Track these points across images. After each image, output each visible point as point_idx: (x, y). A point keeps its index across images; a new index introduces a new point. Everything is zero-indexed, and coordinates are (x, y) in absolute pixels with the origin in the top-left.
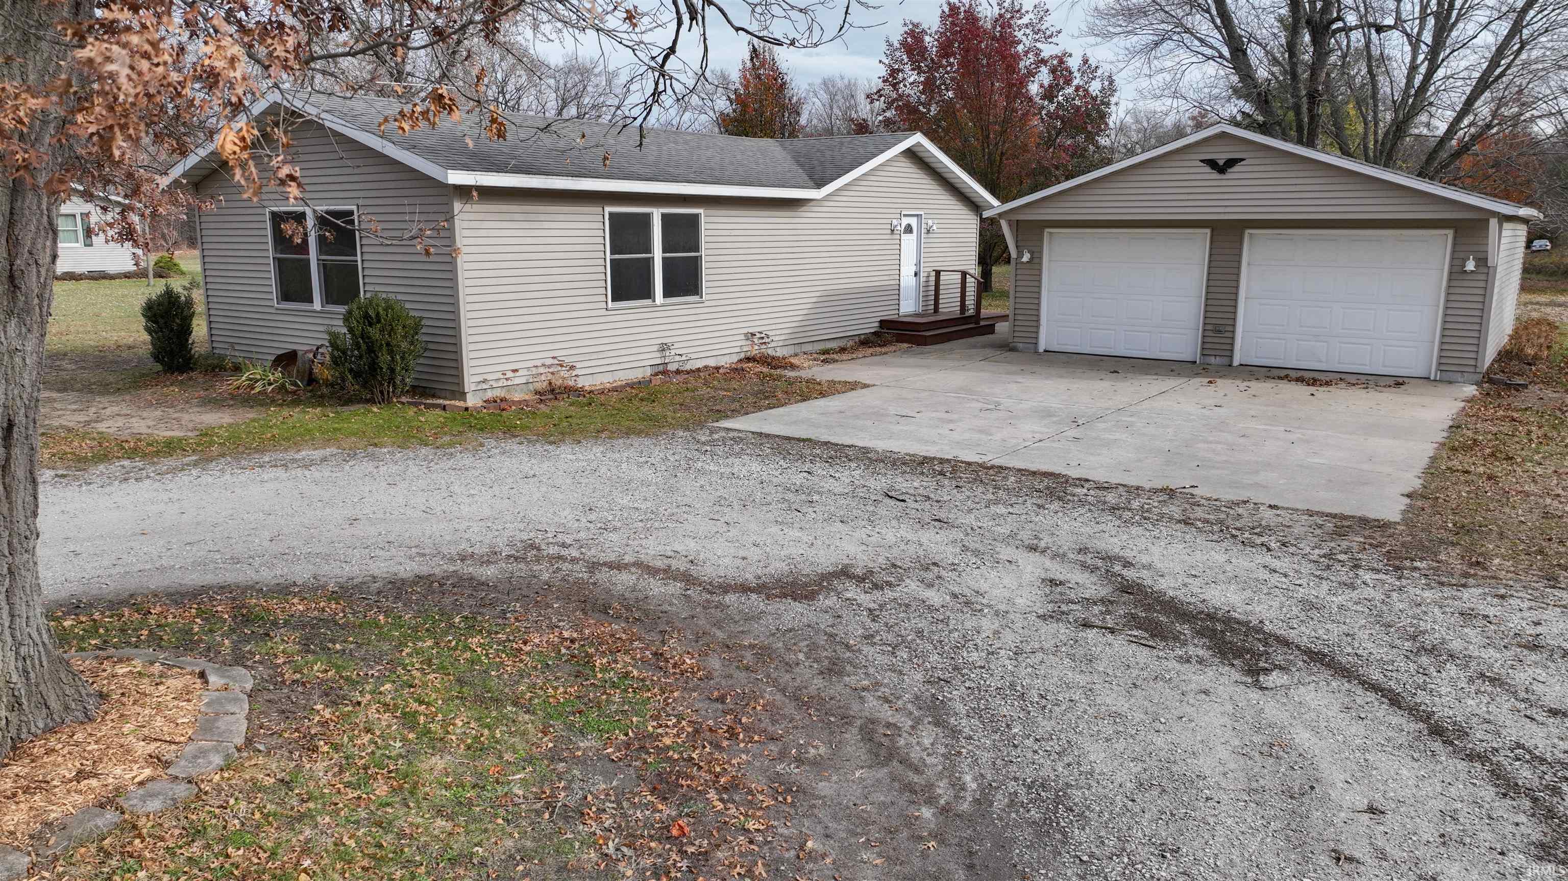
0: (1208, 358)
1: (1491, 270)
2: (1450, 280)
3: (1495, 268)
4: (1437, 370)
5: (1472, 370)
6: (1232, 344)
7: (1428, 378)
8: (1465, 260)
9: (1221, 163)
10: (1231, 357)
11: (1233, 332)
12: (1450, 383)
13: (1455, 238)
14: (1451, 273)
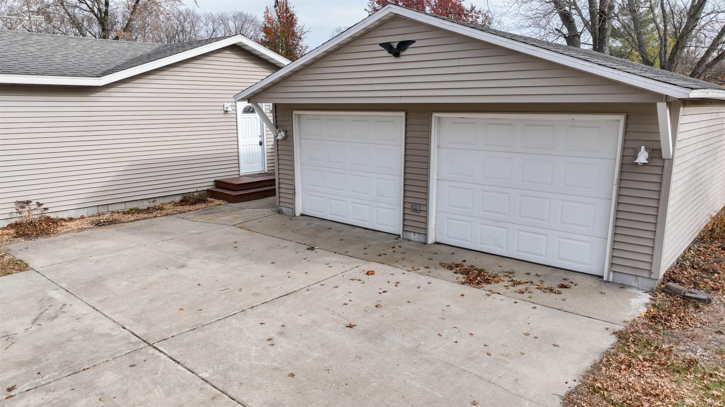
0: (408, 233)
1: (667, 162)
2: (621, 172)
3: (671, 160)
4: (610, 270)
5: (646, 275)
6: (426, 223)
7: (602, 277)
8: (637, 151)
9: (395, 45)
10: (426, 235)
11: (427, 211)
12: (623, 286)
13: (626, 125)
14: (622, 165)
